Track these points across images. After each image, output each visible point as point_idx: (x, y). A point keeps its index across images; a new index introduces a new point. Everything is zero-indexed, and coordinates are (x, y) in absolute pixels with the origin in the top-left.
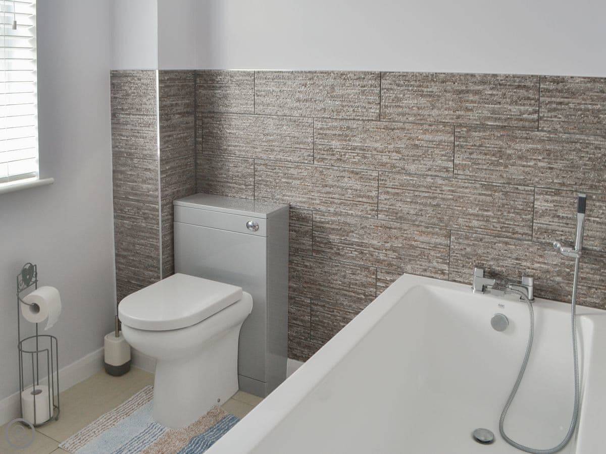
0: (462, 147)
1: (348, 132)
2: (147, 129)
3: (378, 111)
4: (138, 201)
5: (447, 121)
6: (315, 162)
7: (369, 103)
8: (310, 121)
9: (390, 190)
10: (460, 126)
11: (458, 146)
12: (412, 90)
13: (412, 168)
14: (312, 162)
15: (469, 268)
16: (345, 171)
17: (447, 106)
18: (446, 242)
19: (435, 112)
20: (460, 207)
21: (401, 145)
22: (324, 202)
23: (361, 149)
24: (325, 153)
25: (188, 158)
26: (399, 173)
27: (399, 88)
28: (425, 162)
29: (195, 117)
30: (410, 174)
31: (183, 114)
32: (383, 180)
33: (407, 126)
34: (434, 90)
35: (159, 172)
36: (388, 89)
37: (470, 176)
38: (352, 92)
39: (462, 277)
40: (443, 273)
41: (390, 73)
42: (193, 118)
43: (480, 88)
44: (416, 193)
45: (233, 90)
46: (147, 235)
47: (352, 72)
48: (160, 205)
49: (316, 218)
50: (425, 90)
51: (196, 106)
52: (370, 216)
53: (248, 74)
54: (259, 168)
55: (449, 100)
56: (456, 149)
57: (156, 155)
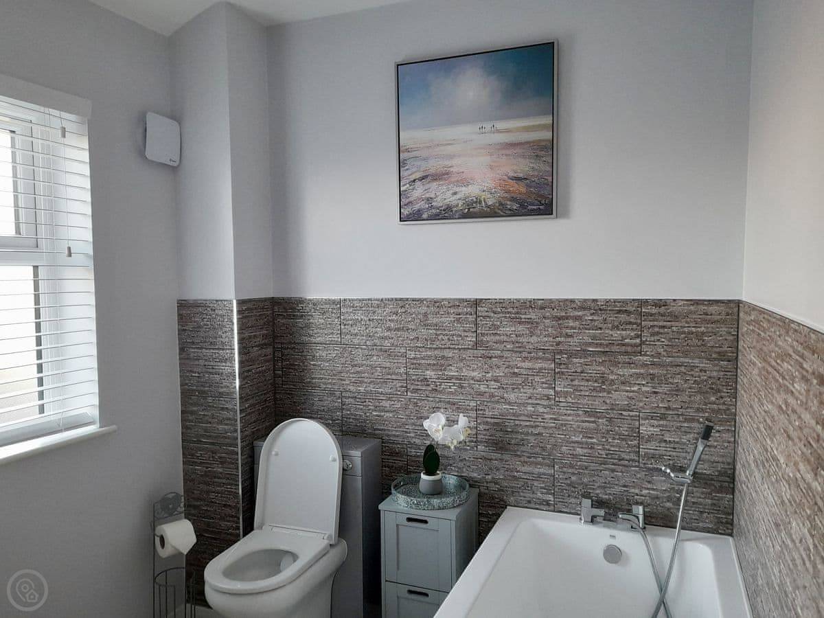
0: (563, 373)
1: (443, 362)
2: (224, 364)
3: (474, 339)
4: (213, 444)
5: (546, 348)
6: (409, 394)
7: (465, 331)
8: (403, 350)
9: (489, 420)
10: (561, 352)
11: (559, 372)
12: (510, 317)
13: (512, 397)
14: (406, 393)
15: (576, 497)
16: (441, 401)
17: (546, 333)
18: (550, 472)
19: (534, 339)
20: (563, 435)
21: (499, 373)
22: (419, 435)
23: (457, 379)
24: (419, 383)
25: (268, 393)
26: (498, 402)
27: (496, 316)
28: (525, 391)
29: (274, 348)
30: (510, 404)
31: (262, 346)
32: (481, 410)
33: (506, 354)
34: (532, 317)
35: (238, 412)
36: (484, 317)
37: (572, 403)
38: (446, 320)
39: (567, 507)
40: (548, 504)
41: (486, 299)
42: (272, 350)
43: (580, 313)
44: (517, 422)
45: (317, 319)
46: (224, 481)
47: (445, 299)
48: (239, 447)
49: (411, 452)
50: (523, 317)
51: (275, 337)
52: (468, 448)
53: (334, 302)
54: (347, 401)
55: (548, 327)
56: (557, 376)
57: (235, 393)
